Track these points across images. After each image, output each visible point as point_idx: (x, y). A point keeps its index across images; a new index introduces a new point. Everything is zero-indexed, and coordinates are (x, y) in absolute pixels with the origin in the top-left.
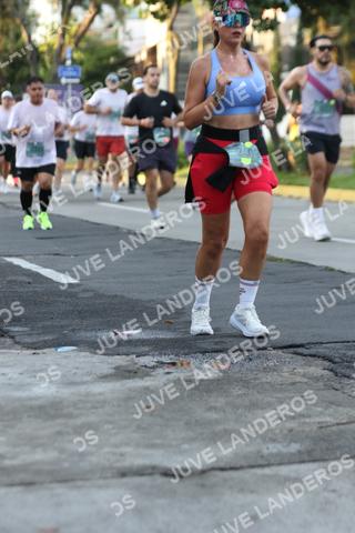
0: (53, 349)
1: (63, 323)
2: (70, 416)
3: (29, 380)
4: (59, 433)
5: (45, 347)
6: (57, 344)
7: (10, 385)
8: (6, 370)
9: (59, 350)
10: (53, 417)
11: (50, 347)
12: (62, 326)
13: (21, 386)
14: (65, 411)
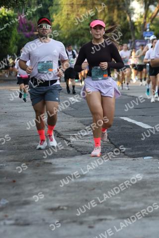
0: (142, 158)
1: (146, 146)
2: (149, 188)
3: (131, 172)
4: (145, 195)
5: (138, 157)
6: (144, 156)
7: (123, 173)
8: (121, 167)
9: (145, 158)
10: (142, 188)
11: (140, 157)
12: (146, 148)
13: (127, 174)
14: (148, 185)
